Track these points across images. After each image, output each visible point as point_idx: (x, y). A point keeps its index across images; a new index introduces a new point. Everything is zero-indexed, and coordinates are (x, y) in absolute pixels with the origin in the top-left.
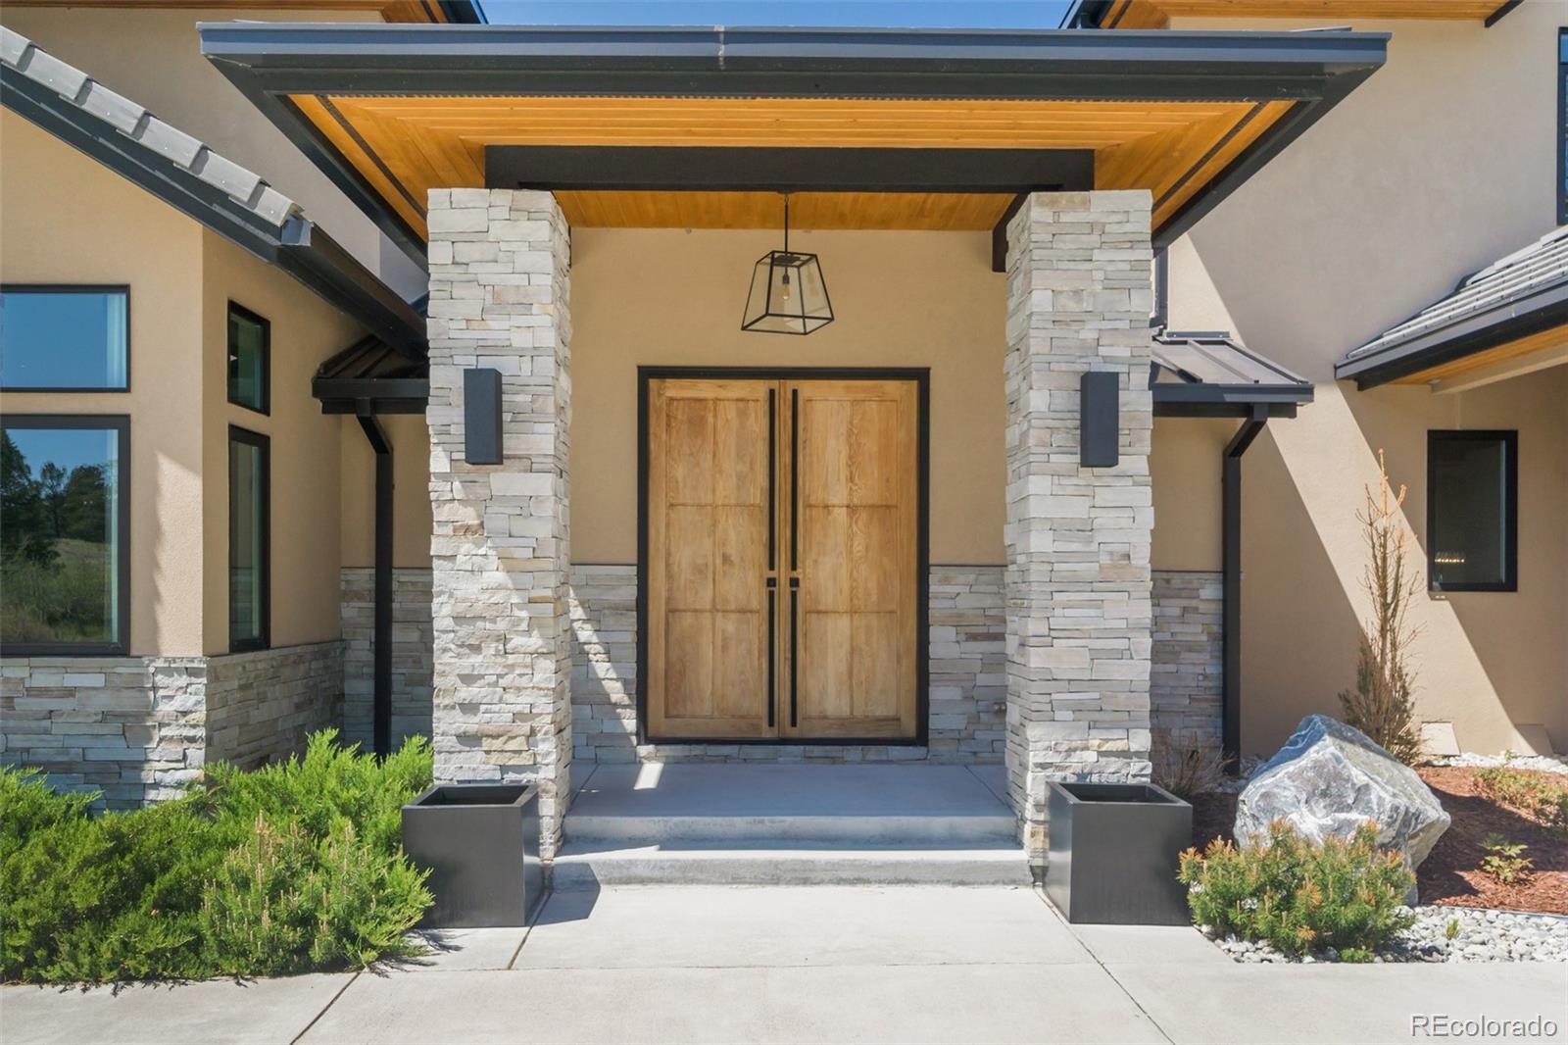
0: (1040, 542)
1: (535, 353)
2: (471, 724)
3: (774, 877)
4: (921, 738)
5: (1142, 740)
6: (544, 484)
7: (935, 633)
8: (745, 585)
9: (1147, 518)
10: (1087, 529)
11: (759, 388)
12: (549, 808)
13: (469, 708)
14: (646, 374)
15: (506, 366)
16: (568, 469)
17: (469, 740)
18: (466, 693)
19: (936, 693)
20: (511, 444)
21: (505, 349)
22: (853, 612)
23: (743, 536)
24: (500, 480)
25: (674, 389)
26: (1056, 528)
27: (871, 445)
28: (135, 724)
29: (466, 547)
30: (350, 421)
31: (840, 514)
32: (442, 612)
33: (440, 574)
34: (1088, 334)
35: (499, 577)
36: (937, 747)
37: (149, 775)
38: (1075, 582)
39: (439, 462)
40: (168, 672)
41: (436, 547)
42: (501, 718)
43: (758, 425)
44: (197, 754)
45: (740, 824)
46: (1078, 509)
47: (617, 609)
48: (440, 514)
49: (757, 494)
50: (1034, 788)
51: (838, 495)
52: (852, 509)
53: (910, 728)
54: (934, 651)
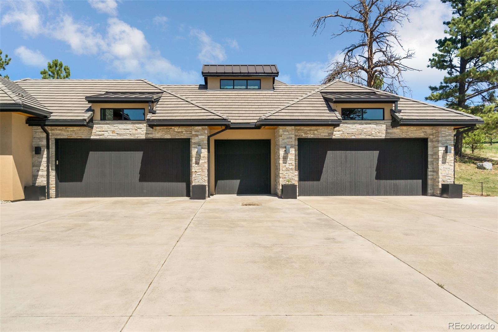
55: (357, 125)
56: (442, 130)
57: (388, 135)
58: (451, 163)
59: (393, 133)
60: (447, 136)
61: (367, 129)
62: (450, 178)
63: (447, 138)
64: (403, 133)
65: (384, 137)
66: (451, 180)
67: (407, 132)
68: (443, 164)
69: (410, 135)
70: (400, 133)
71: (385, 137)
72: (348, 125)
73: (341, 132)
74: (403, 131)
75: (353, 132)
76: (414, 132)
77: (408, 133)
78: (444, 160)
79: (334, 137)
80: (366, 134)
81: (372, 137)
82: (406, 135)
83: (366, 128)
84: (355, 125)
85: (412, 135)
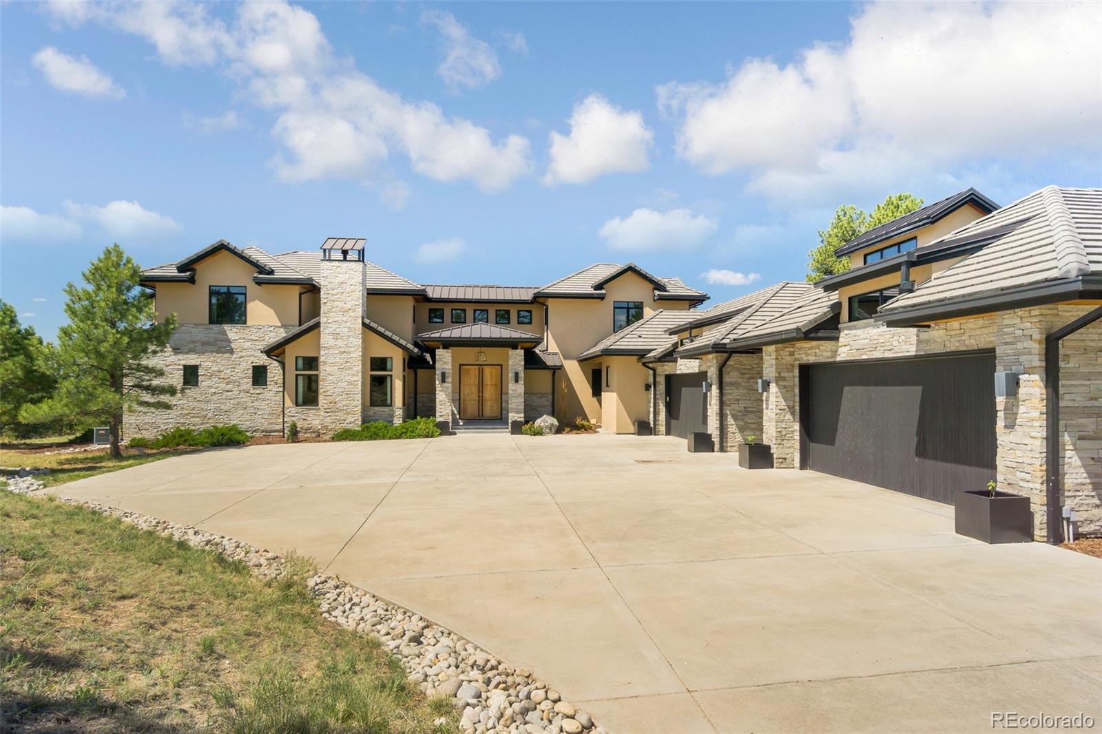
0: (510, 392)
1: (449, 369)
2: (441, 414)
3: (478, 433)
4: (501, 419)
5: (523, 415)
6: (450, 385)
7: (503, 403)
8: (475, 397)
9: (523, 389)
10: (516, 390)
11: (477, 367)
12: (450, 424)
13: (441, 412)
14: (460, 365)
15: (446, 371)
16: (452, 383)
17: (441, 416)
18: (440, 410)
19: (503, 412)
20: (446, 380)
21: (445, 369)
22: (491, 400)
23: (475, 389)
24: (445, 385)
25: (465, 367)
26: (513, 390)
27: (494, 375)
28: (392, 416)
29: (440, 393)
30: (412, 370)
31: (489, 386)
32: (437, 401)
33: (437, 396)
34: (516, 367)
35: (444, 396)
36: (503, 420)
37: (394, 422)
38: (515, 397)
39: (437, 382)
40: (397, 408)
41: (437, 393)
42: (445, 413)
43: (477, 372)
44: (401, 419)
45: (474, 427)
46: (515, 388)
47: (456, 400)
48: (437, 389)
49: (477, 383)
50: (510, 421)
51: (489, 383)
52: (491, 385)
53: (499, 417)
54: (503, 406)
55: (870, 328)
56: (1006, 322)
57: (921, 346)
58: (1032, 426)
59: (931, 342)
60: (1017, 340)
61: (885, 337)
62: (1028, 477)
63: (1019, 346)
64: (952, 340)
65: (913, 351)
66: (1031, 485)
67: (960, 335)
68: (1008, 431)
69: (967, 342)
70: (945, 338)
71: (916, 351)
72: (858, 331)
73: (848, 348)
74: (952, 333)
75: (864, 345)
76: (978, 333)
77: (963, 338)
78: (1011, 416)
79: (838, 359)
80: (884, 348)
81: (893, 353)
82: (957, 345)
83: (884, 335)
84: (867, 329)
85: (973, 341)
